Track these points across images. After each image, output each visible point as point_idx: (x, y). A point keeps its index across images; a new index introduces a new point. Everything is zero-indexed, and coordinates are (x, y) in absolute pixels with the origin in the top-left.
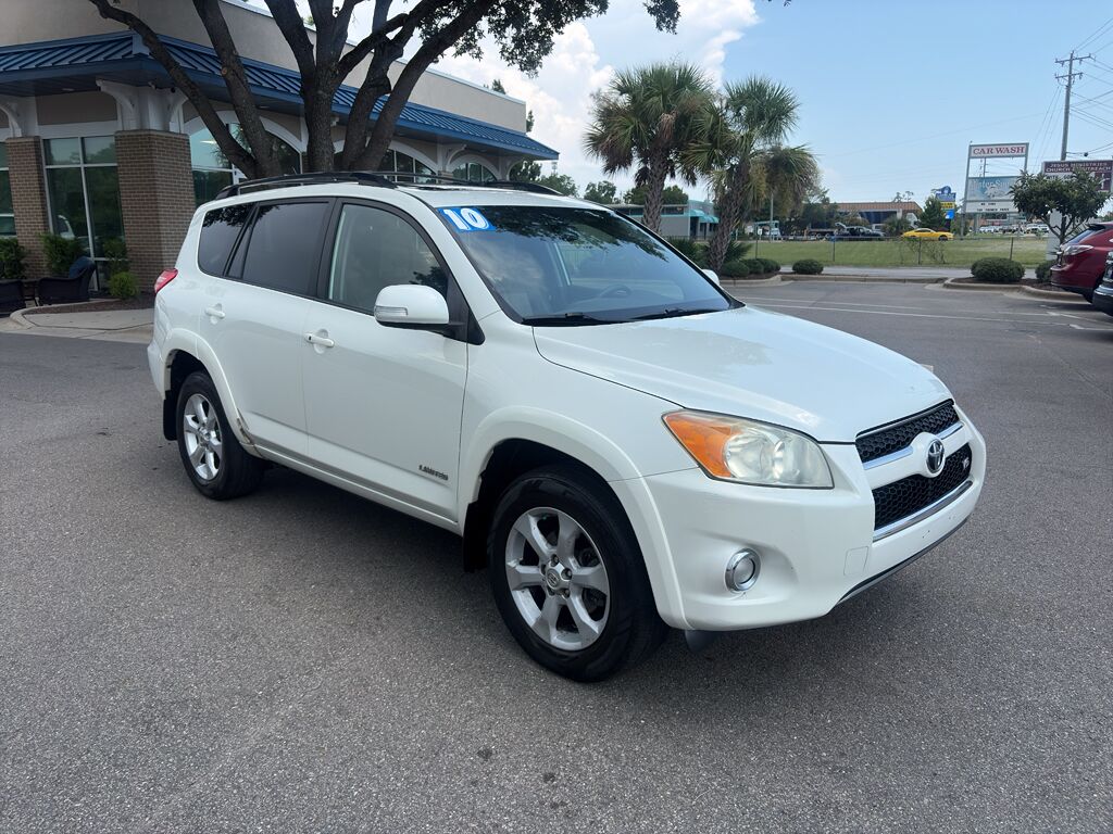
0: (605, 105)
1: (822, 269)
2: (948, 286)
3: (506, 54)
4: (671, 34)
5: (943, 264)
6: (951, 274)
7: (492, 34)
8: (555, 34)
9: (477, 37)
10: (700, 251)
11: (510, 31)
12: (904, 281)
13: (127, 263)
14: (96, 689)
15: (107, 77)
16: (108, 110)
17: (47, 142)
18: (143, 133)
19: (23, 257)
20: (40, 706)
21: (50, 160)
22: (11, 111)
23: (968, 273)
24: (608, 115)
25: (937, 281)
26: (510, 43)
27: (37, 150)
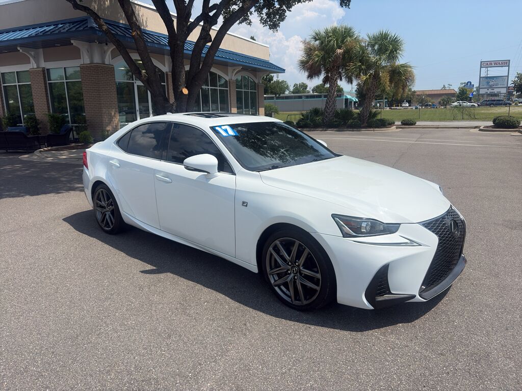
0: (309, 46)
1: (416, 123)
2: (481, 130)
3: (263, 21)
4: (347, 9)
5: (475, 119)
6: (483, 124)
7: (256, 13)
8: (287, 11)
9: (249, 15)
10: (356, 116)
11: (265, 11)
12: (458, 128)
13: (86, 126)
14: (100, 371)
15: (76, 39)
16: (76, 54)
17: (48, 70)
18: (93, 65)
19: (38, 124)
20: (70, 382)
21: (49, 79)
22: (31, 55)
23: (491, 124)
24: (309, 51)
25: (476, 127)
26: (264, 16)
27: (44, 74)
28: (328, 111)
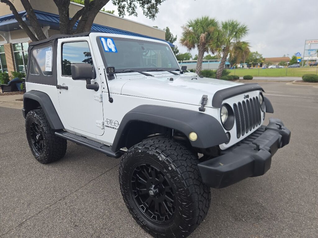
1: (252, 78)
2: (294, 83)
3: (145, 13)
6: (295, 79)
7: (141, 7)
9: (135, 9)
11: (146, 6)
12: (279, 82)
17: (14, 45)
21: (15, 50)
22: (4, 37)
24: (186, 33)
25: (291, 81)
26: (146, 10)
27: (11, 47)
28: (197, 71)
